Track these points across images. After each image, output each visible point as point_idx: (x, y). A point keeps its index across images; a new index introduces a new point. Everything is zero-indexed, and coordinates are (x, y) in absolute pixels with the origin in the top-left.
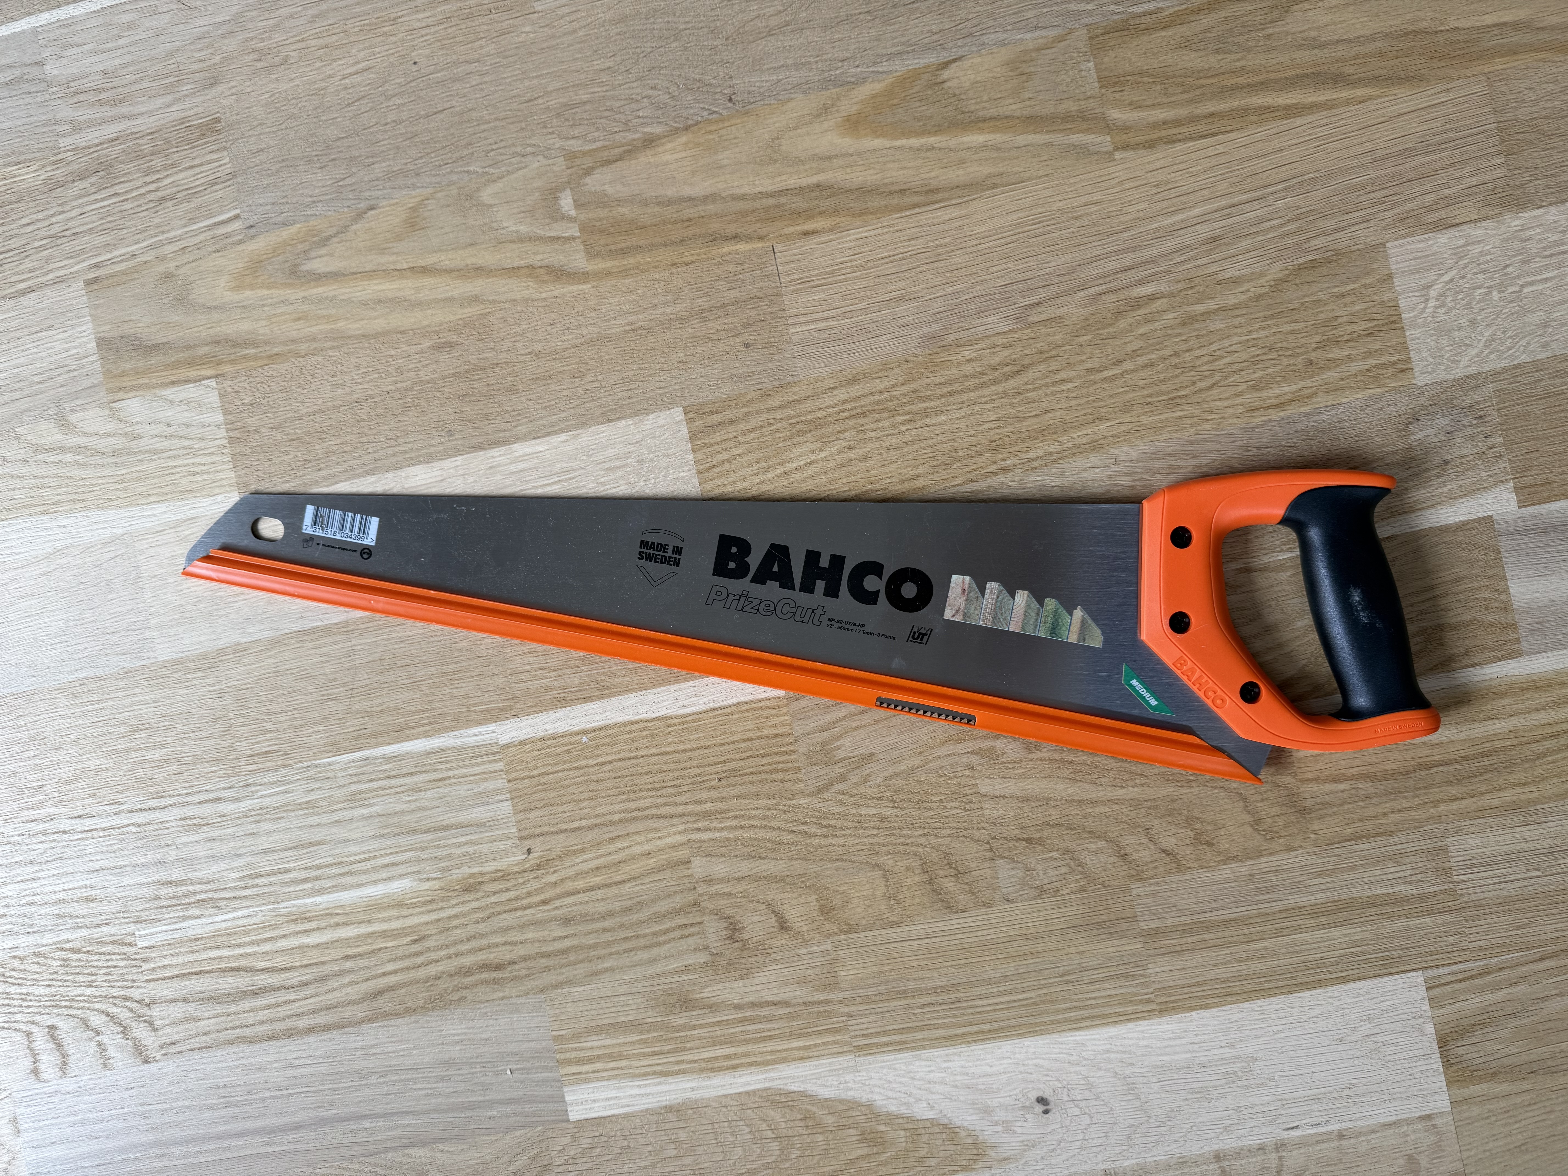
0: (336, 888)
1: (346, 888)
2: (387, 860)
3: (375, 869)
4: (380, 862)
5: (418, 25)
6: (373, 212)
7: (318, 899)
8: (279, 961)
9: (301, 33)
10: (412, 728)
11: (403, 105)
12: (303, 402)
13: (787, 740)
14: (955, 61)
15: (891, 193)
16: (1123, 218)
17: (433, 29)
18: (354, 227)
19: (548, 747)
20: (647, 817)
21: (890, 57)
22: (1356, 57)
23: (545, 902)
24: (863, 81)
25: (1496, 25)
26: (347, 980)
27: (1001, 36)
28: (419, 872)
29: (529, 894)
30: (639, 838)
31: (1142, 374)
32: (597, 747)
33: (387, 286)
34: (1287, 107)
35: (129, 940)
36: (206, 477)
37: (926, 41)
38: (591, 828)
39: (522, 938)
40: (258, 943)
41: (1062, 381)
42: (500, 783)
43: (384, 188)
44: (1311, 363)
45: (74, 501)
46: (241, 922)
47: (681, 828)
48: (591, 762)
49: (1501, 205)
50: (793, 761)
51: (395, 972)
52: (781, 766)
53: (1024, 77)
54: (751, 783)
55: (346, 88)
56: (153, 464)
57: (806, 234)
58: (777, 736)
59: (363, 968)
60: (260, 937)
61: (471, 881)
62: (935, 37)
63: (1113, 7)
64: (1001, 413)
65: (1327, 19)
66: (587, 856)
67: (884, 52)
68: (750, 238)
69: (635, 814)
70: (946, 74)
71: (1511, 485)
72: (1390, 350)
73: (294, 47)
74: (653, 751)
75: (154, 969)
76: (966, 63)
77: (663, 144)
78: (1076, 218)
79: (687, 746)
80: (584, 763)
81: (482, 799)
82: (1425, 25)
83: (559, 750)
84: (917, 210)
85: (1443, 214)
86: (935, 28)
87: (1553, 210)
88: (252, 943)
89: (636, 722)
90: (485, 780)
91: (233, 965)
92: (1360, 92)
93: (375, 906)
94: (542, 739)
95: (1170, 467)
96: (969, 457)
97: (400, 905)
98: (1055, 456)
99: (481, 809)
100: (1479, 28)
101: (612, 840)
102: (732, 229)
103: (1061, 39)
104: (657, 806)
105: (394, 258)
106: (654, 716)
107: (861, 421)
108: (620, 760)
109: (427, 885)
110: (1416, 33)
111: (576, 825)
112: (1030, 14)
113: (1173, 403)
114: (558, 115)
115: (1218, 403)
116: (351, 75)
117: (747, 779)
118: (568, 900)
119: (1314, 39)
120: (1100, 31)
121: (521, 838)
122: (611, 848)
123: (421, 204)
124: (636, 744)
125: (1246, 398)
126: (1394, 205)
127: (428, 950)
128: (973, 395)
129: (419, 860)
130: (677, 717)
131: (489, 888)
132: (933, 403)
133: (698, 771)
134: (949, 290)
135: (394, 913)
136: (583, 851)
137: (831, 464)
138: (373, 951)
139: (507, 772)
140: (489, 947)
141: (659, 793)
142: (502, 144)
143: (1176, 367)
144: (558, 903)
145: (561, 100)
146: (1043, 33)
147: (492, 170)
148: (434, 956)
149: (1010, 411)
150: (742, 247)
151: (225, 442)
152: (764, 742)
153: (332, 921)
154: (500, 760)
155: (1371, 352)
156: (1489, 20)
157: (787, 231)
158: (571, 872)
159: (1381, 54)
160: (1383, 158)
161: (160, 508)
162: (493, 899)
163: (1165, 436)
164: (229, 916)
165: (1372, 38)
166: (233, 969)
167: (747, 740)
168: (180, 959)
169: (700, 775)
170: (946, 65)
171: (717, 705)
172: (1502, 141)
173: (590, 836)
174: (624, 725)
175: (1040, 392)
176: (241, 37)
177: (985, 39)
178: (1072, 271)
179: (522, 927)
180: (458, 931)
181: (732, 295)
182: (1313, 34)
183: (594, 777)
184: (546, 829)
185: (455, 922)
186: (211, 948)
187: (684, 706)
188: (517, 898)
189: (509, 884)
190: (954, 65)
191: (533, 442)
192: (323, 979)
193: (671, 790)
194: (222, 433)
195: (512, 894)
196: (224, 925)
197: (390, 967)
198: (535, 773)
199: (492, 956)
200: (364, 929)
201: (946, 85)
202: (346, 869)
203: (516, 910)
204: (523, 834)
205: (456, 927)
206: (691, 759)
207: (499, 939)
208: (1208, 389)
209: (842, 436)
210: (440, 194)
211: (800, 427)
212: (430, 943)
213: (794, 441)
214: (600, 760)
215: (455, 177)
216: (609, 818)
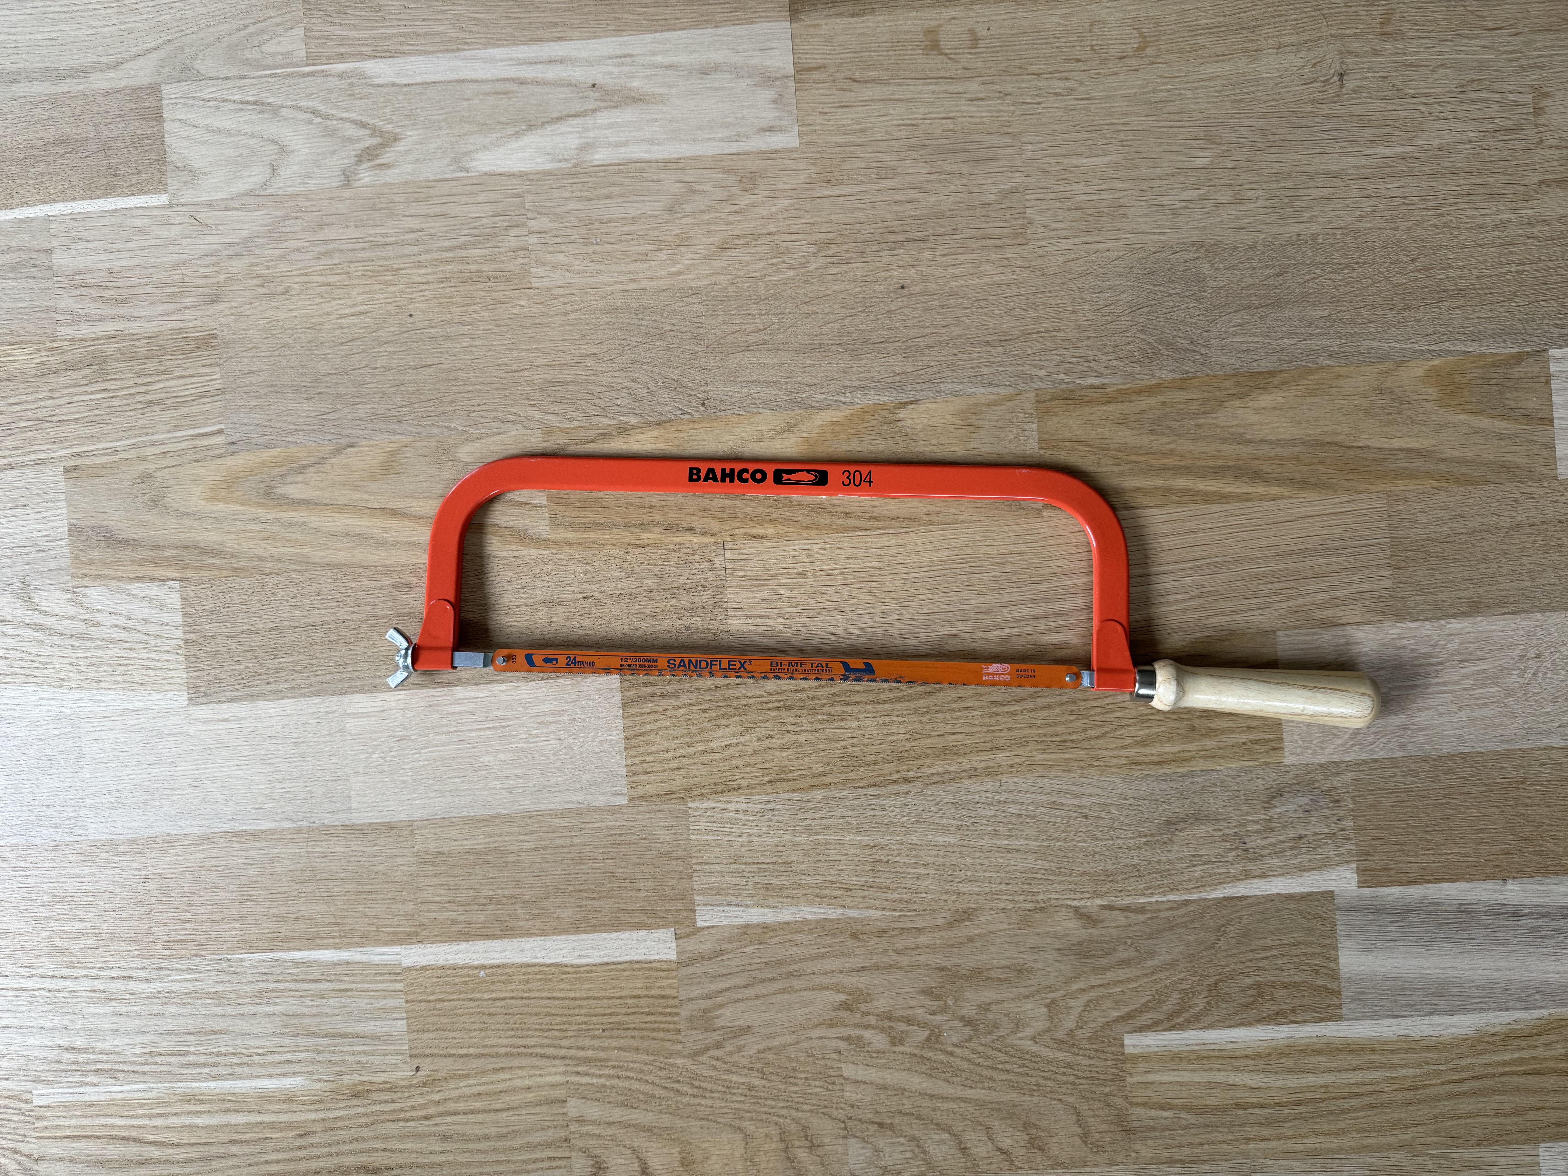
0: (232, 1076)
1: (241, 1077)
2: (284, 1057)
3: (272, 1064)
4: (278, 1058)
5: (419, 279)
6: (352, 450)
7: (213, 1085)
8: (167, 1137)
9: (305, 268)
10: (323, 938)
11: (394, 353)
12: (260, 617)
13: (672, 1002)
14: (912, 402)
15: (837, 514)
16: (1043, 571)
17: (433, 287)
18: (332, 461)
19: (447, 976)
20: (531, 1054)
21: (854, 390)
22: (1275, 458)
23: (426, 1118)
24: (826, 407)
25: (1402, 449)
26: (230, 1163)
27: (958, 387)
28: (312, 1073)
29: (413, 1108)
30: (521, 1073)
32: (493, 983)
33: (357, 522)
34: (1206, 494)
35: (26, 1096)
36: (158, 672)
37: (888, 380)
38: (478, 1056)
39: (402, 1147)
40: (150, 1117)
42: (399, 1002)
43: (366, 429)
44: (1194, 729)
45: (27, 675)
46: (136, 1095)
47: (562, 1069)
48: (486, 996)
49: (1383, 613)
50: (675, 1023)
51: (278, 1162)
52: (663, 1026)
54: (633, 1037)
55: (340, 328)
56: (109, 652)
57: (755, 537)
58: (663, 997)
59: (248, 1154)
60: (153, 1111)
61: (361, 1088)
62: (898, 378)
63: (1062, 376)
64: (910, 728)
65: (1255, 418)
66: (471, 1082)
67: (849, 384)
68: (702, 532)
69: (521, 1050)
70: (902, 414)
71: (1354, 866)
72: (1266, 729)
73: (297, 280)
74: (545, 994)
75: (46, 1128)
76: (922, 407)
78: (1001, 564)
79: (578, 995)
80: (479, 996)
81: (380, 1014)
82: (1340, 438)
83: (457, 980)
84: (858, 533)
85: (1330, 613)
86: (899, 369)
87: (1428, 625)
88: (145, 1116)
89: (533, 965)
90: (385, 997)
91: (124, 1134)
92: (1275, 490)
93: (265, 1098)
94: (443, 967)
95: (1055, 803)
96: (876, 763)
97: (291, 1100)
98: (952, 776)
99: (378, 1023)
100: (1387, 449)
101: (496, 1070)
102: (686, 521)
103: (1011, 398)
104: (542, 1046)
105: (366, 496)
106: (550, 961)
107: (783, 714)
108: (512, 998)
109: (318, 1086)
110: (1331, 444)
111: (464, 1051)
112: (986, 371)
113: (1063, 744)
114: (542, 390)
115: (1104, 752)
116: (347, 316)
117: (629, 1033)
118: (449, 1119)
119: (1240, 435)
120: (1048, 397)
121: (411, 1056)
122: (494, 1077)
123: (399, 450)
124: (530, 986)
125: (1130, 752)
126: (1289, 598)
127: (312, 1145)
128: (886, 707)
129: (314, 1062)
130: (572, 966)
131: (375, 1096)
132: (850, 709)
133: (585, 1019)
134: (878, 609)
135: (284, 1107)
136: (468, 1076)
137: (749, 749)
138: (259, 1140)
139: (406, 993)
140: (369, 1150)
141: (546, 1034)
142: (485, 408)
144: (438, 1120)
145: (547, 376)
146: (996, 390)
147: (469, 431)
148: (316, 1152)
149: (918, 727)
150: (695, 539)
151: (181, 643)
152: (651, 1001)
153: (224, 1106)
154: (401, 981)
155: (1249, 728)
156: (1397, 443)
157: (737, 531)
158: (455, 1094)
159: (1297, 459)
160: (1285, 554)
161: (110, 695)
162: (378, 1108)
163: (1052, 774)
164: (125, 1088)
165: (1291, 443)
166: (123, 1138)
167: (634, 997)
168: (73, 1122)
169: (586, 1023)
170: (904, 405)
171: (611, 960)
172: (1392, 556)
173: (476, 1064)
174: (521, 966)
175: (947, 715)
176: (248, 260)
177: (942, 387)
179: (402, 1137)
180: (343, 1132)
181: (680, 580)
182: (1240, 430)
183: (486, 1011)
184: (436, 1051)
185: (340, 1124)
186: (104, 1115)
187: (580, 957)
188: (401, 1110)
189: (395, 1096)
190: (910, 407)
191: (475, 687)
192: (208, 1159)
193: (557, 1034)
194: (179, 634)
195: (397, 1106)
196: (120, 1096)
197: (273, 1157)
198: (432, 998)
199: (371, 1159)
200: (253, 1118)
201: (900, 424)
202: (244, 1060)
203: (399, 1120)
204: (414, 1052)
205: (341, 1128)
206: (580, 1007)
207: (379, 1145)
208: (1098, 737)
209: (763, 725)
210: (419, 444)
211: (726, 710)
212: (315, 1140)
213: (719, 722)
214: (494, 995)
215: (435, 431)
216: (496, 1050)
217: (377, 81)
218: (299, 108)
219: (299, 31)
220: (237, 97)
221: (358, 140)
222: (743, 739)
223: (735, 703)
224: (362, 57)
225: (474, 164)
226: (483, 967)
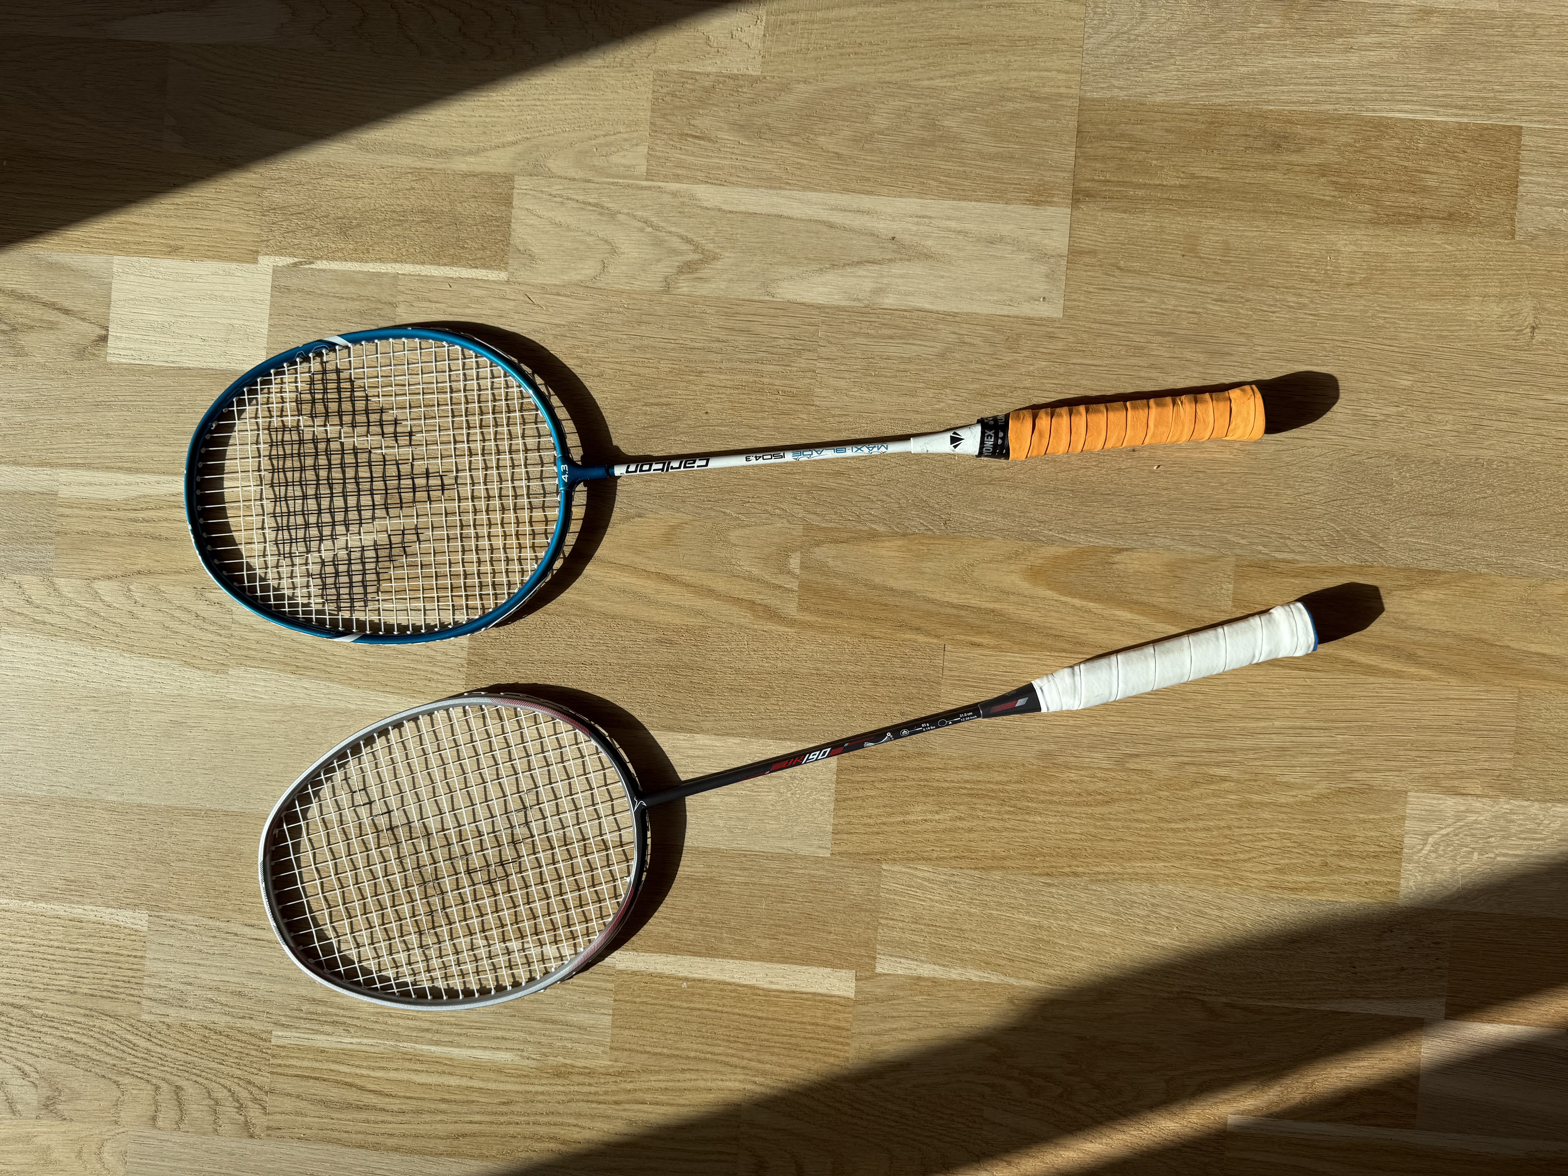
0: (451, 1044)
1: (459, 1046)
2: (499, 1034)
3: (488, 1038)
4: (493, 1033)
5: (717, 381)
6: (637, 518)
7: (433, 1048)
8: (387, 1088)
11: (688, 443)
12: (538, 650)
13: (844, 1033)
14: (1127, 550)
16: (1220, 711)
17: (729, 391)
19: (654, 983)
20: (717, 1061)
21: (1078, 531)
22: (1429, 645)
23: (616, 1103)
24: (1052, 542)
25: (1538, 654)
26: (439, 1118)
27: (1169, 542)
28: (523, 1051)
29: (606, 1093)
30: (705, 1076)
31: (1199, 834)
32: (693, 994)
33: (634, 581)
34: (1367, 667)
35: (265, 1036)
36: (440, 685)
37: (1109, 527)
38: (669, 1056)
39: (591, 1126)
40: (373, 1069)
41: (1137, 821)
42: (608, 1000)
43: (652, 502)
44: (1326, 865)
46: (364, 1048)
47: (742, 1077)
48: (685, 1005)
49: (1501, 790)
50: (845, 1051)
51: (480, 1123)
52: (834, 1052)
53: (1177, 580)
54: (807, 1059)
55: (645, 414)
56: (398, 662)
57: (974, 644)
58: (838, 1028)
59: (455, 1113)
60: (377, 1064)
61: (563, 1069)
62: (1118, 527)
63: (1260, 548)
64: (1085, 830)
65: (1417, 609)
66: (661, 1077)
67: (1075, 525)
68: (928, 634)
69: (709, 1056)
70: (1118, 558)
71: (1445, 1001)
72: (1387, 873)
73: (612, 366)
74: (736, 1010)
75: (280, 1065)
76: (1136, 555)
77: (883, 541)
78: (1184, 700)
79: (764, 1015)
80: (678, 1003)
81: (589, 1007)
82: (1486, 636)
83: (662, 988)
84: (1064, 654)
85: (1456, 783)
86: (1120, 520)
87: (1537, 805)
88: (369, 1068)
89: (729, 984)
90: (596, 994)
91: (347, 1080)
92: (1424, 672)
93: (478, 1066)
94: (651, 975)
95: (1199, 911)
97: (500, 1071)
98: (1116, 876)
99: (587, 1016)
100: (1524, 652)
101: (683, 1071)
102: (917, 622)
103: (1214, 559)
104: (727, 1055)
105: (645, 561)
106: (745, 983)
107: (974, 800)
108: (708, 1010)
109: (527, 1062)
110: (1478, 640)
111: (659, 1050)
112: (1196, 533)
113: (1215, 863)
114: (808, 492)
115: (1249, 874)
116: (652, 404)
117: (804, 1055)
118: (636, 1107)
119: (1403, 621)
120: (1246, 563)
121: (611, 1048)
122: (681, 1076)
123: (679, 526)
124: (724, 1001)
125: (1270, 877)
126: (1423, 765)
127: (512, 1113)
128: (1067, 808)
129: (526, 1042)
130: (763, 989)
131: (576, 1079)
132: (1034, 805)
133: (768, 1037)
134: (1072, 722)
135: (493, 1076)
136: (658, 1072)
137: (941, 827)
138: (467, 1101)
139: (616, 993)
140: (562, 1124)
141: (732, 1045)
142: (758, 500)
143: (1226, 837)
144: (627, 1106)
145: (814, 481)
146: (1202, 550)
147: (743, 518)
148: (516, 1119)
149: (1092, 830)
150: (921, 638)
151: (464, 662)
152: (827, 1029)
153: (441, 1068)
154: (612, 982)
155: (1372, 870)
156: (1534, 648)
157: (959, 637)
158: (645, 1086)
159: (1448, 648)
160: (1425, 727)
161: (393, 699)
162: (576, 1088)
163: (1202, 887)
164: (355, 1040)
165: (1444, 634)
166: (346, 1084)
167: (813, 1024)
168: (305, 1063)
169: (768, 1041)
170: (1120, 551)
171: (798, 989)
172: (1516, 742)
173: (667, 1063)
174: (719, 983)
175: (1119, 823)
176: (571, 342)
177: (1156, 541)
178: (1170, 739)
179: (593, 1117)
180: (541, 1105)
181: (902, 671)
182: (1403, 617)
183: (683, 1018)
184: (634, 1047)
185: (540, 1098)
186: (333, 1062)
187: (772, 982)
188: (596, 1093)
189: (591, 1081)
190: (1125, 553)
191: (713, 737)
192: (419, 1112)
193: (742, 1046)
194: (464, 654)
195: (593, 1089)
196: (350, 1046)
197: (478, 1118)
198: (638, 1000)
199: (562, 1132)
200: (465, 1082)
201: (1114, 566)
202: (464, 1031)
203: (592, 1102)
204: (615, 1045)
205: (540, 1102)
206: (765, 1026)
207: (572, 1121)
208: (1245, 861)
209: (957, 807)
210: (697, 523)
211: (926, 790)
212: (516, 1108)
213: (918, 799)
214: (692, 1005)
215: (713, 514)
216: (686, 1053)
217: (705, 204)
218: (634, 217)
219: (643, 149)
220: (580, 198)
221: (681, 253)
222: (937, 817)
223: (935, 784)
224: (696, 181)
225: (780, 291)
226: (686, 979)
